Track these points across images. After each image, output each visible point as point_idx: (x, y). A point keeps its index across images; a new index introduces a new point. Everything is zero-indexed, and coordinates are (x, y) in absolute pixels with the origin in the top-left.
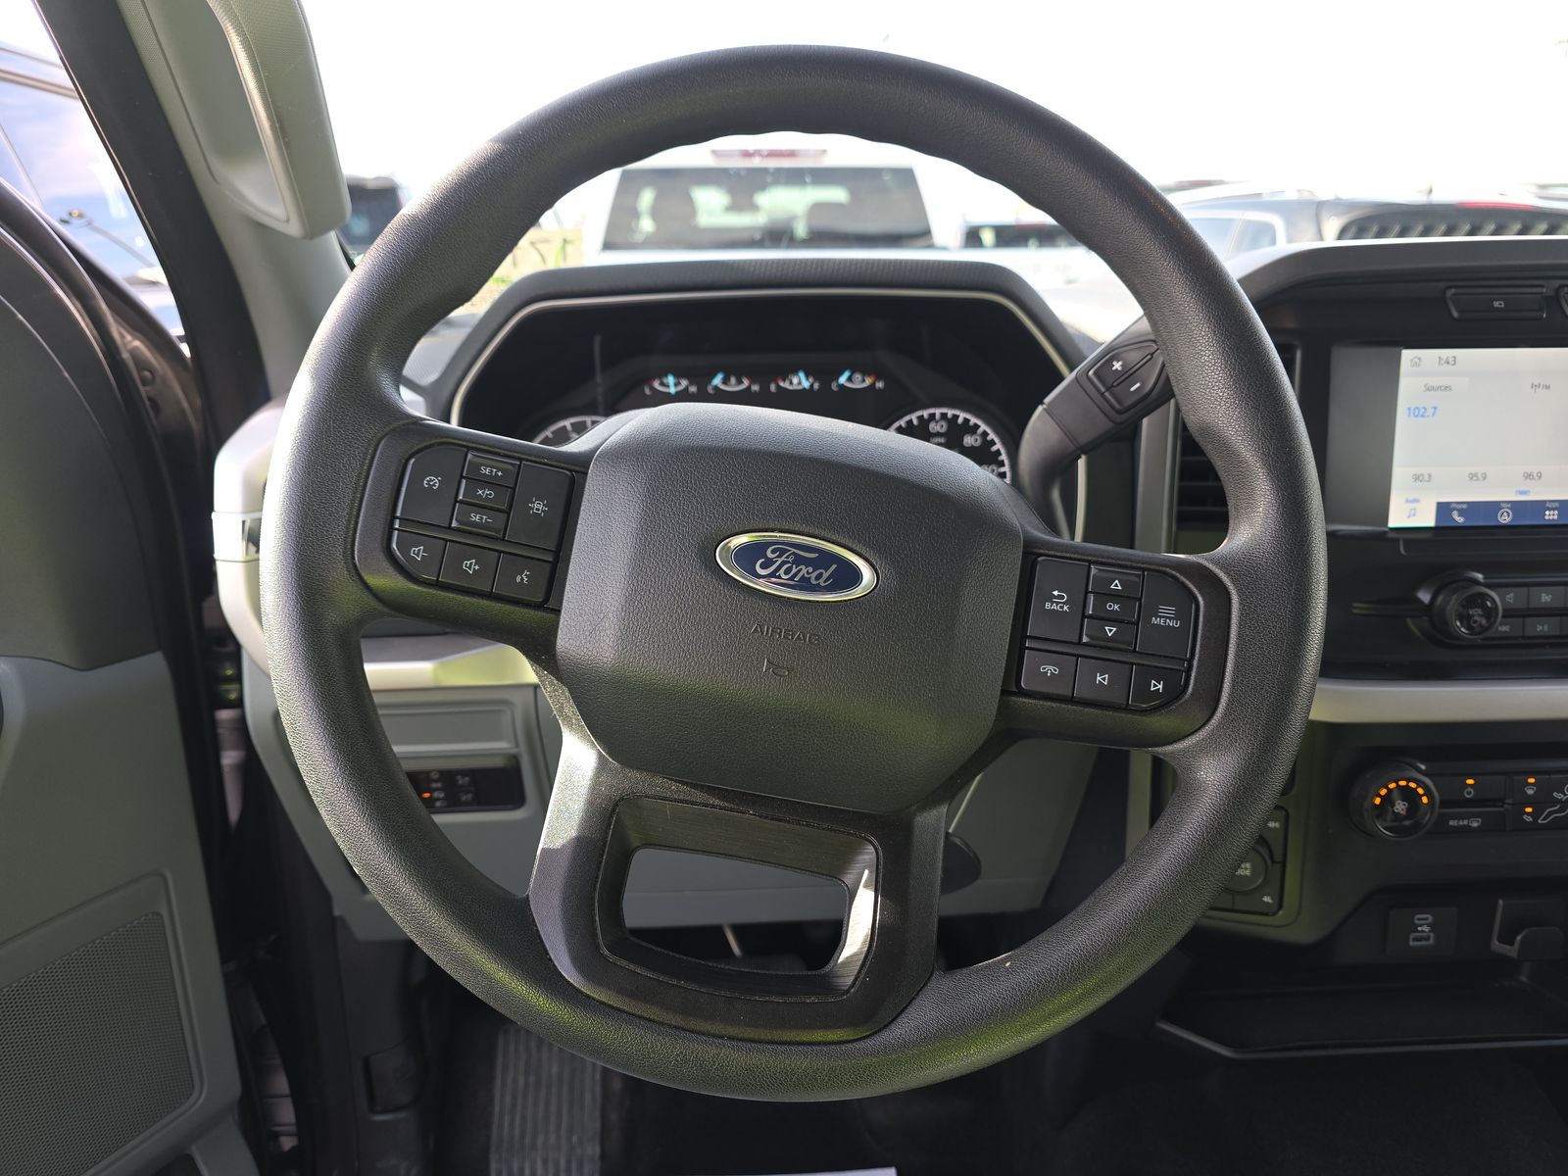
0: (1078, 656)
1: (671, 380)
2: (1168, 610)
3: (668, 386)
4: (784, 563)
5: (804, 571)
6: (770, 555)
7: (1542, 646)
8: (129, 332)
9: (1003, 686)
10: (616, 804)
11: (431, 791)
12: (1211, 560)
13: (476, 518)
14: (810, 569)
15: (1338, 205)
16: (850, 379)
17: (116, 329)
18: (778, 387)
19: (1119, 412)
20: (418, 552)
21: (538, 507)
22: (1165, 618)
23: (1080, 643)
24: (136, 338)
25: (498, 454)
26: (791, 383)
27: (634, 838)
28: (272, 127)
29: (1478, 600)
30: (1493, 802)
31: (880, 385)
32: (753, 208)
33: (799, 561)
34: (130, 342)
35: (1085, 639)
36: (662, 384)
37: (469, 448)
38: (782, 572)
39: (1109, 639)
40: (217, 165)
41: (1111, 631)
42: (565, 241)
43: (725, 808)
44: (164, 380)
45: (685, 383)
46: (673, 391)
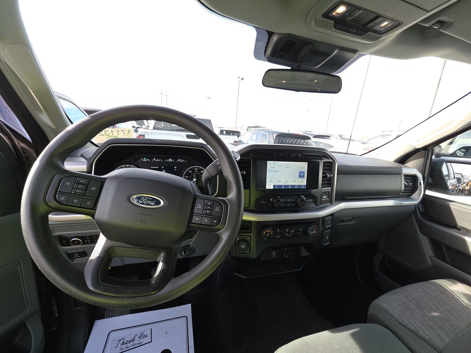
0: (202, 216)
1: (145, 159)
2: (218, 208)
4: (145, 200)
5: (149, 202)
6: (142, 199)
7: (288, 208)
8: (21, 142)
9: (188, 222)
10: (109, 248)
11: (87, 240)
12: (226, 199)
13: (78, 191)
14: (150, 202)
15: (276, 132)
16: (180, 160)
17: (16, 141)
18: (166, 161)
19: (218, 171)
20: (62, 198)
21: (94, 189)
22: (217, 209)
23: (203, 214)
24: (23, 144)
25: (85, 178)
26: (169, 160)
27: (113, 255)
28: (43, 108)
29: (279, 201)
30: (281, 233)
31: (186, 161)
33: (148, 200)
34: (21, 145)
35: (204, 213)
36: (143, 159)
37: (78, 177)
38: (144, 202)
39: (208, 213)
40: (37, 113)
41: (208, 212)
42: (129, 131)
43: (134, 248)
44: (30, 152)
45: (148, 159)
46: (145, 161)
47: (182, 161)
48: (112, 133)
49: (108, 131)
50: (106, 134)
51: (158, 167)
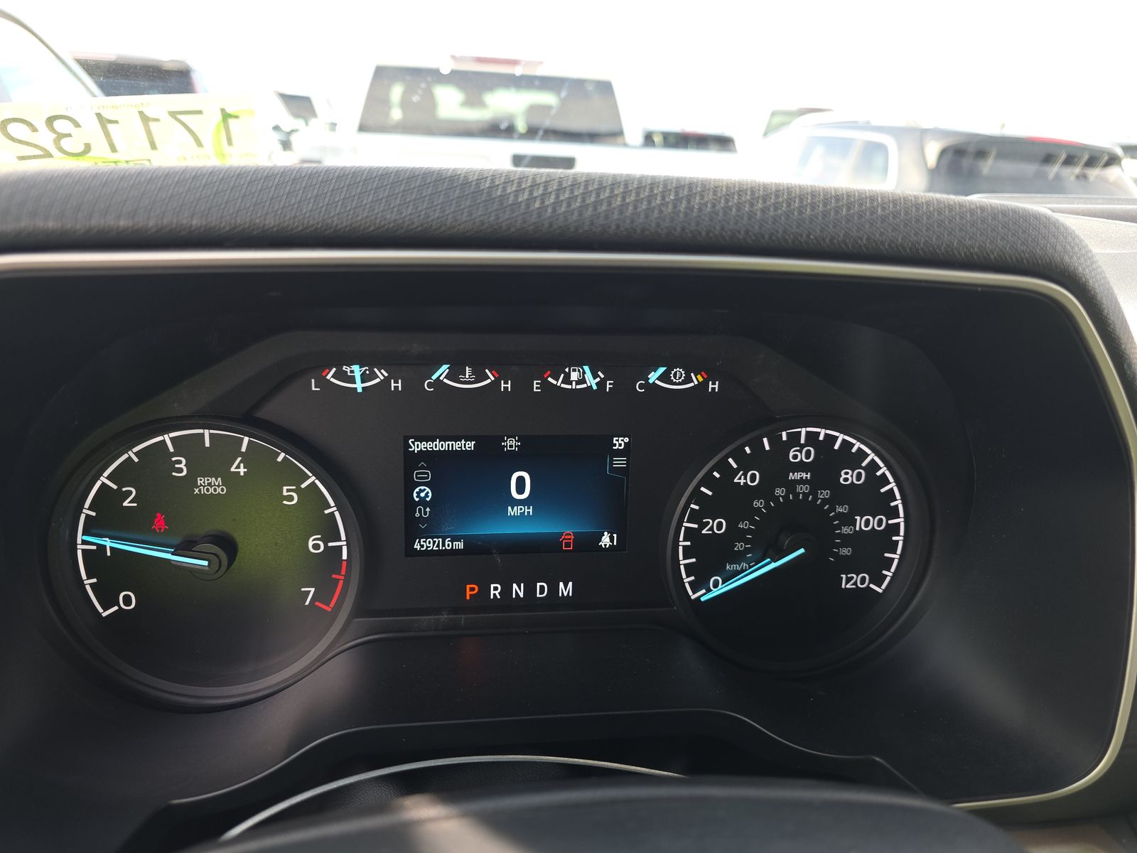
1: (357, 370)
3: (352, 380)
15: (939, 133)
16: (664, 377)
18: (545, 384)
26: (567, 380)
31: (714, 386)
32: (480, 103)
36: (341, 375)
42: (226, 116)
45: (381, 374)
46: (359, 386)
47: (681, 381)
48: (107, 134)
49: (77, 125)
50: (65, 143)
51: (470, 445)
